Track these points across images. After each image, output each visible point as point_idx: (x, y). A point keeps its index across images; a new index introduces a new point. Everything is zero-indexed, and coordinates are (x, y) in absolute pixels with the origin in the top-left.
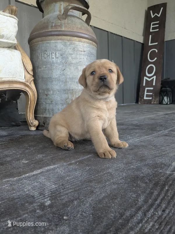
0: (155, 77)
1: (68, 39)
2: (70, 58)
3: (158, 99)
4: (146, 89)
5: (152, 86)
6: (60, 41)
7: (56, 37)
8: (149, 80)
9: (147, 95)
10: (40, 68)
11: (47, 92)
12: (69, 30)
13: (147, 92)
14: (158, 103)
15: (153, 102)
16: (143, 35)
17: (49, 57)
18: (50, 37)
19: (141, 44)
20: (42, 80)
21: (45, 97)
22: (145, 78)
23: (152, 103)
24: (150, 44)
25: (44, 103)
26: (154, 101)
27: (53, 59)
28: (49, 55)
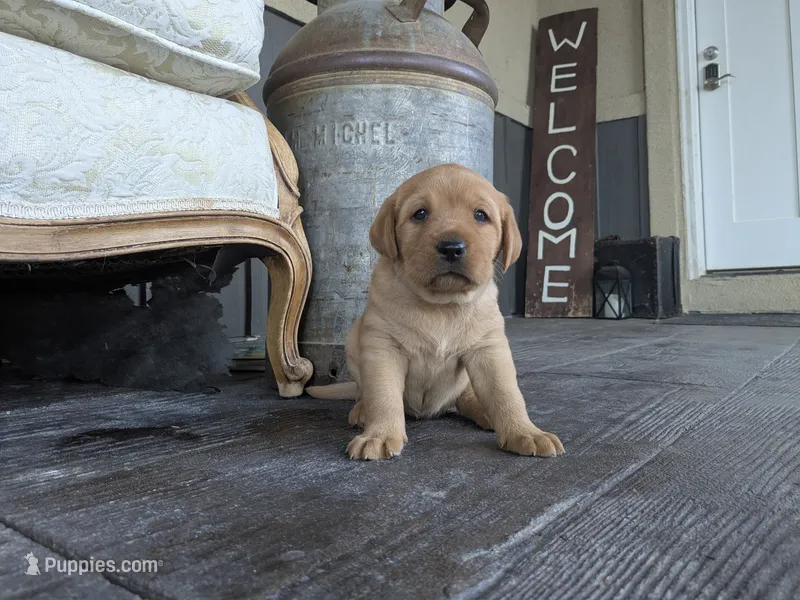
0: (573, 232)
1: (428, 83)
2: (433, 145)
3: (587, 302)
4: (548, 269)
5: (566, 261)
6: (403, 87)
7: (390, 74)
8: (556, 240)
9: (549, 288)
10: (325, 175)
11: (349, 257)
12: (429, 53)
13: (550, 281)
14: (588, 315)
15: (572, 311)
16: (528, 103)
17: (361, 139)
18: (369, 71)
19: (524, 129)
20: (330, 215)
21: (342, 274)
22: (542, 234)
23: (570, 315)
24: (551, 131)
25: (336, 296)
26: (576, 309)
27: (376, 146)
28: (361, 130)
